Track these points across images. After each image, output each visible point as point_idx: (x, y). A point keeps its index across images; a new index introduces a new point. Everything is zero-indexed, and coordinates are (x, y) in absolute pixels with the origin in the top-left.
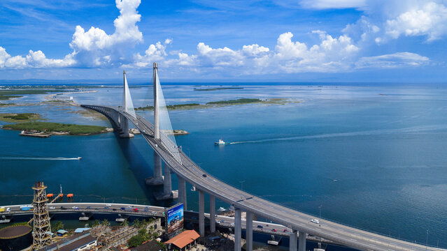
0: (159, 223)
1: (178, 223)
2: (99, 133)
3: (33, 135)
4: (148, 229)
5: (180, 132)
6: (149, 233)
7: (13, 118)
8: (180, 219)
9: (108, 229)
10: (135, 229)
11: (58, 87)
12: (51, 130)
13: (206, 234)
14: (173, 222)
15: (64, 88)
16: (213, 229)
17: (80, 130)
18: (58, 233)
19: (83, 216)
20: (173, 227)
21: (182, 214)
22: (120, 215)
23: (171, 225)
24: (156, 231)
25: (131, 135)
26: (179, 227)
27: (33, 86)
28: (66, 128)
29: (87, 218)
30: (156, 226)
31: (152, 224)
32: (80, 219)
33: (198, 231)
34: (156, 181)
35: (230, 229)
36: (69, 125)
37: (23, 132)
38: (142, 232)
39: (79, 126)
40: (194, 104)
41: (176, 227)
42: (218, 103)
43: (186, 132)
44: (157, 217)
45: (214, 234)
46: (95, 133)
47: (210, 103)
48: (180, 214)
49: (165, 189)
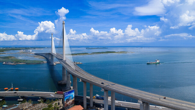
0: (61, 102)
1: (71, 101)
2: (40, 63)
3: (9, 64)
4: (54, 105)
5: (78, 63)
6: (55, 107)
7: (2, 58)
8: (72, 98)
9: (31, 105)
10: (46, 105)
11: (27, 48)
12: (18, 62)
13: (87, 108)
14: (68, 100)
15: (29, 48)
16: (92, 105)
17: (31, 62)
18: (3, 107)
19: (20, 98)
20: (68, 103)
21: (74, 96)
22: (40, 98)
23: (67, 102)
24: (59, 106)
25: (54, 64)
26: (72, 104)
27: (16, 48)
28: (24, 61)
29: (22, 100)
30: (59, 104)
31: (57, 102)
32: (18, 100)
33: (83, 106)
34: (63, 82)
35: (102, 105)
36: (27, 60)
37: (4, 63)
38: (50, 106)
39: (31, 61)
40: (86, 53)
41: (69, 103)
42: (96, 53)
43: (81, 63)
44: (60, 99)
45: (92, 108)
46: (38, 63)
47: (93, 53)
48: (72, 95)
49: (67, 86)
